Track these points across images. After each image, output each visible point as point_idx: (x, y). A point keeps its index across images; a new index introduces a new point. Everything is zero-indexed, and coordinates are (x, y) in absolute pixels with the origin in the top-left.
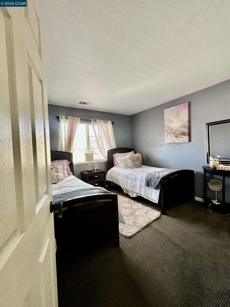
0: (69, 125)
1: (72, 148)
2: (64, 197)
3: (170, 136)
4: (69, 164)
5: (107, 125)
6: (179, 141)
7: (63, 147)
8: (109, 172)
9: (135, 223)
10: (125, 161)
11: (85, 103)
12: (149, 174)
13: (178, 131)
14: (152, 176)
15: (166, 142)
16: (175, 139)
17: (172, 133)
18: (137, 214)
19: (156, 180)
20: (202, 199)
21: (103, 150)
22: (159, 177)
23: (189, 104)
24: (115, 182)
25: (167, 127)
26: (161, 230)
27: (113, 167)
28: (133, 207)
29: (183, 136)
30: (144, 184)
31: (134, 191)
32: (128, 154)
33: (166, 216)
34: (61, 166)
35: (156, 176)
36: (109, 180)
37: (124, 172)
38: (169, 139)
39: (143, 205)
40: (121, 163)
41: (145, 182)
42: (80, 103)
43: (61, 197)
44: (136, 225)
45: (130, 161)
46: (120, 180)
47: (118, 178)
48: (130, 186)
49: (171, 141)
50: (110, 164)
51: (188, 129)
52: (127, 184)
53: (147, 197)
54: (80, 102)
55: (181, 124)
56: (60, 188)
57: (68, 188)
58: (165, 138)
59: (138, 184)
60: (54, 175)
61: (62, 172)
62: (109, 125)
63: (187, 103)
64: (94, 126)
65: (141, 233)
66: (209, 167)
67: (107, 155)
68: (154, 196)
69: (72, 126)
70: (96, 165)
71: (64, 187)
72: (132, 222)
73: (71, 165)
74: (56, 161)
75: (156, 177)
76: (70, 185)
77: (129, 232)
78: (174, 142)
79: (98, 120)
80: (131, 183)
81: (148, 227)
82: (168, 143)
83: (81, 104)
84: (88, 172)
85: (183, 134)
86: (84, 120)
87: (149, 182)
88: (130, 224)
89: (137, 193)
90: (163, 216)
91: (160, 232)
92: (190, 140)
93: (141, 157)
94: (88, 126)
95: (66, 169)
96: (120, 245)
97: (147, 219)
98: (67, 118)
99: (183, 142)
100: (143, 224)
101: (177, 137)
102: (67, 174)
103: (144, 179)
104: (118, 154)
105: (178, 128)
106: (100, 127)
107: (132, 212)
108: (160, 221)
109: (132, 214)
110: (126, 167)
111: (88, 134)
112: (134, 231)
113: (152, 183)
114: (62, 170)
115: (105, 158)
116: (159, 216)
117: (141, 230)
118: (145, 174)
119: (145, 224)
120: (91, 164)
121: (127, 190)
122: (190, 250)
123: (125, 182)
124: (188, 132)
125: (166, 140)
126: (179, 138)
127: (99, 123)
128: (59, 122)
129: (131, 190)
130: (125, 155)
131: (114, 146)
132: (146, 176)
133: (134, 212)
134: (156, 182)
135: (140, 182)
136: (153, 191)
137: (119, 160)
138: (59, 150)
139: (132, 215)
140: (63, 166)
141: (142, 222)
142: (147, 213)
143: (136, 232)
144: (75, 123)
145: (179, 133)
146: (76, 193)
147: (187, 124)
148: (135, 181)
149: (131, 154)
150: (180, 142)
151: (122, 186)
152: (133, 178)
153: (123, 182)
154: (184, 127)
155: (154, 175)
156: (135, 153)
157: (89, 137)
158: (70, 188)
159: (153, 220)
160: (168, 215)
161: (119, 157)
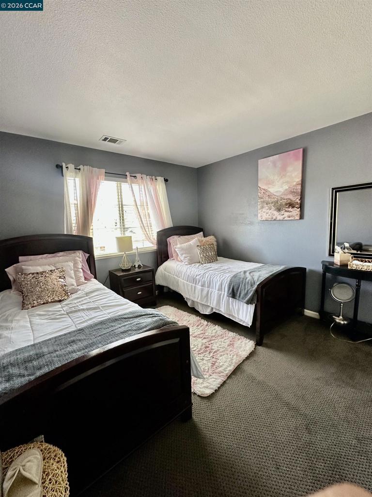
0: (83, 184)
1: (91, 228)
2: (80, 340)
3: (267, 208)
4: (87, 258)
5: (156, 185)
6: (283, 216)
7: (74, 225)
8: (161, 268)
9: (214, 367)
10: (188, 250)
11: (114, 141)
12: (235, 276)
13: (282, 199)
14: (241, 280)
15: (260, 218)
16: (276, 213)
17: (272, 203)
18: (215, 347)
19: (249, 288)
20: (318, 314)
21: (150, 230)
22: (254, 282)
23: (305, 152)
24: (171, 287)
25: (263, 191)
26: (261, 378)
27: (166, 260)
28: (207, 334)
29: (290, 209)
30: (226, 293)
31: (206, 304)
32: (194, 238)
33: (264, 348)
34: (71, 264)
35: (247, 280)
36: (161, 284)
37: (189, 271)
38: (266, 213)
39: (224, 329)
40: (182, 254)
41: (229, 290)
42: (103, 140)
43: (73, 341)
44: (217, 371)
45: (198, 251)
46: (181, 285)
47: (178, 280)
48: (200, 295)
49: (270, 217)
50: (162, 255)
51: (299, 197)
52: (194, 293)
53: (230, 315)
54: (103, 138)
55: (287, 188)
56: (71, 312)
57: (87, 313)
58: (259, 211)
59: (215, 293)
60: (56, 283)
61: (73, 275)
62: (160, 186)
63: (301, 149)
64: (133, 186)
65: (226, 386)
66: (332, 263)
67: (156, 239)
68: (245, 314)
69: (90, 186)
70: (137, 258)
71: (79, 310)
72: (210, 365)
73: (91, 261)
74: (61, 254)
75: (248, 283)
76: (92, 305)
77: (207, 387)
78: (274, 217)
79: (138, 175)
80: (202, 290)
81: (238, 373)
82: (264, 219)
83: (106, 142)
84: (123, 271)
85: (290, 205)
86: (111, 175)
87: (235, 291)
88: (207, 368)
89: (212, 308)
90: (260, 349)
91: (259, 383)
92: (302, 217)
93: (215, 243)
94: (121, 186)
95: (81, 270)
96: (194, 417)
97: (235, 357)
98: (80, 169)
99: (289, 219)
100: (229, 369)
101: (279, 210)
102: (83, 280)
103: (227, 285)
104: (176, 237)
105: (282, 195)
106: (143, 187)
107: (207, 344)
108: (255, 358)
109: (206, 347)
110: (192, 262)
111: (122, 201)
112: (215, 383)
113: (240, 293)
114: (72, 272)
115: (152, 245)
116: (253, 349)
117: (227, 380)
118: (227, 275)
119: (232, 368)
120: (128, 256)
121: (193, 302)
122: (314, 416)
123: (190, 288)
124: (299, 202)
125: (259, 215)
126: (282, 212)
127: (141, 181)
128: (63, 176)
129: (201, 303)
130: (189, 241)
131: (168, 224)
132: (229, 279)
133: (210, 343)
134: (248, 291)
135: (218, 290)
136: (243, 306)
137: (179, 248)
138: (65, 233)
139: (207, 349)
140: (75, 264)
141: (226, 364)
142: (231, 345)
143: (219, 386)
144: (95, 178)
145: (284, 203)
146: (104, 326)
147: (299, 187)
148: (209, 287)
149: (199, 238)
150: (285, 219)
151: (185, 295)
152: (204, 282)
153: (187, 288)
154: (292, 192)
155: (243, 279)
156: (205, 236)
157: (122, 207)
158: (93, 314)
159: (244, 358)
160: (267, 346)
161: (177, 244)
